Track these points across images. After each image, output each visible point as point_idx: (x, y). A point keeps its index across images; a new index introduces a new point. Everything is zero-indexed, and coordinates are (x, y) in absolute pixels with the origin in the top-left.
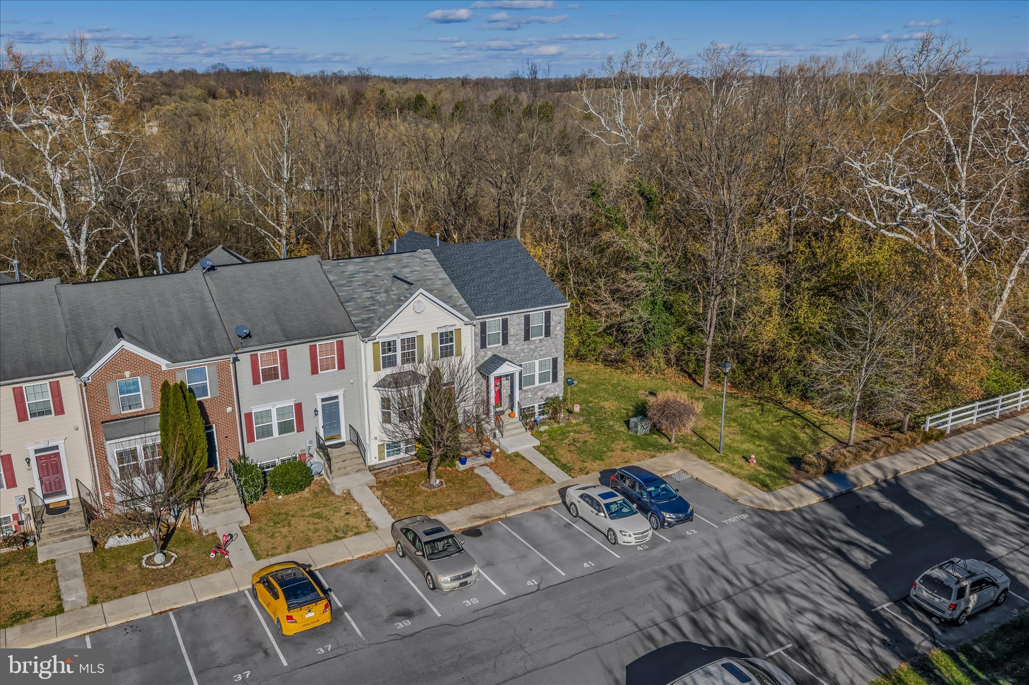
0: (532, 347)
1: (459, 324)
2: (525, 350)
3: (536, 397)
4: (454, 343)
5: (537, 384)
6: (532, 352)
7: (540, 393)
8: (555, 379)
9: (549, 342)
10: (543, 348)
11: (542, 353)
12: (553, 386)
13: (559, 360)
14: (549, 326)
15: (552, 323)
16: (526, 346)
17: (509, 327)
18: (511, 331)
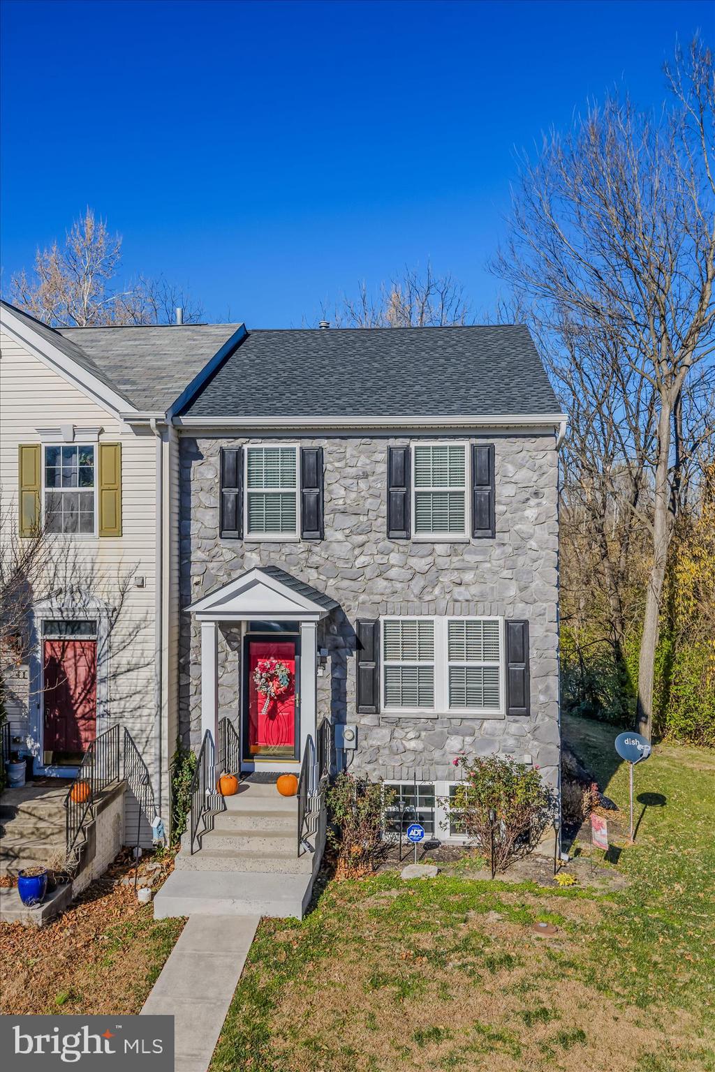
0: (420, 564)
1: (117, 431)
2: (393, 573)
3: (437, 755)
4: (95, 489)
5: (441, 705)
6: (418, 583)
7: (454, 743)
8: (519, 701)
9: (491, 555)
10: (468, 577)
11: (460, 593)
12: (513, 728)
13: (536, 632)
14: (491, 499)
15: (504, 491)
16: (394, 558)
17: (329, 478)
18: (337, 492)
